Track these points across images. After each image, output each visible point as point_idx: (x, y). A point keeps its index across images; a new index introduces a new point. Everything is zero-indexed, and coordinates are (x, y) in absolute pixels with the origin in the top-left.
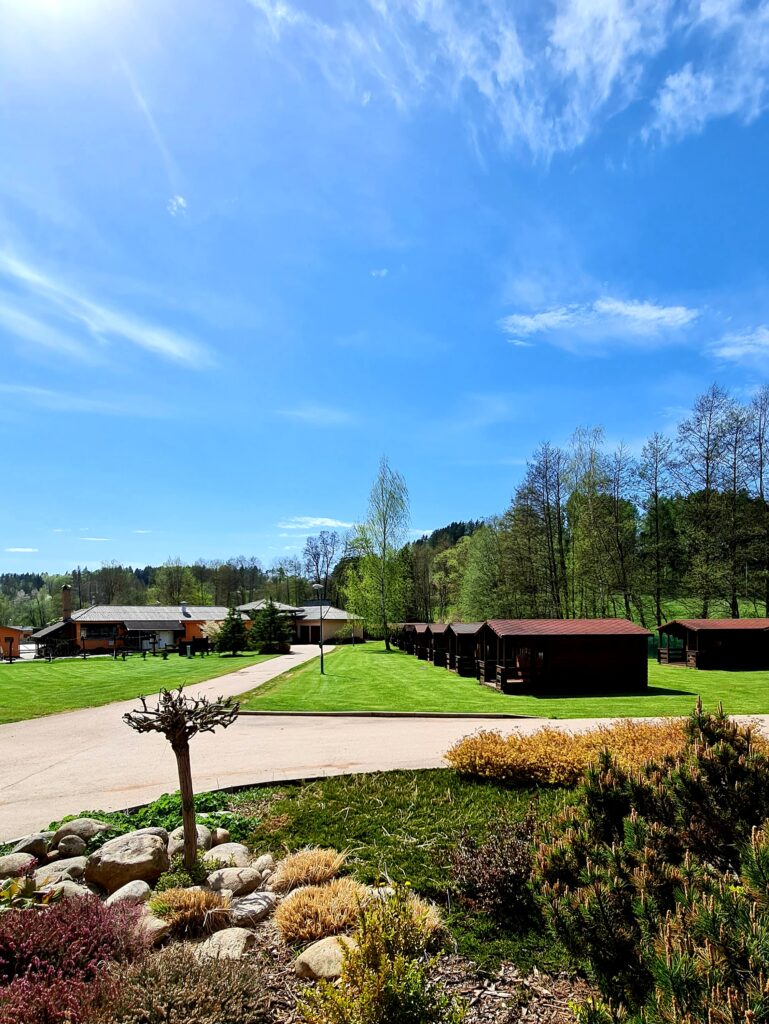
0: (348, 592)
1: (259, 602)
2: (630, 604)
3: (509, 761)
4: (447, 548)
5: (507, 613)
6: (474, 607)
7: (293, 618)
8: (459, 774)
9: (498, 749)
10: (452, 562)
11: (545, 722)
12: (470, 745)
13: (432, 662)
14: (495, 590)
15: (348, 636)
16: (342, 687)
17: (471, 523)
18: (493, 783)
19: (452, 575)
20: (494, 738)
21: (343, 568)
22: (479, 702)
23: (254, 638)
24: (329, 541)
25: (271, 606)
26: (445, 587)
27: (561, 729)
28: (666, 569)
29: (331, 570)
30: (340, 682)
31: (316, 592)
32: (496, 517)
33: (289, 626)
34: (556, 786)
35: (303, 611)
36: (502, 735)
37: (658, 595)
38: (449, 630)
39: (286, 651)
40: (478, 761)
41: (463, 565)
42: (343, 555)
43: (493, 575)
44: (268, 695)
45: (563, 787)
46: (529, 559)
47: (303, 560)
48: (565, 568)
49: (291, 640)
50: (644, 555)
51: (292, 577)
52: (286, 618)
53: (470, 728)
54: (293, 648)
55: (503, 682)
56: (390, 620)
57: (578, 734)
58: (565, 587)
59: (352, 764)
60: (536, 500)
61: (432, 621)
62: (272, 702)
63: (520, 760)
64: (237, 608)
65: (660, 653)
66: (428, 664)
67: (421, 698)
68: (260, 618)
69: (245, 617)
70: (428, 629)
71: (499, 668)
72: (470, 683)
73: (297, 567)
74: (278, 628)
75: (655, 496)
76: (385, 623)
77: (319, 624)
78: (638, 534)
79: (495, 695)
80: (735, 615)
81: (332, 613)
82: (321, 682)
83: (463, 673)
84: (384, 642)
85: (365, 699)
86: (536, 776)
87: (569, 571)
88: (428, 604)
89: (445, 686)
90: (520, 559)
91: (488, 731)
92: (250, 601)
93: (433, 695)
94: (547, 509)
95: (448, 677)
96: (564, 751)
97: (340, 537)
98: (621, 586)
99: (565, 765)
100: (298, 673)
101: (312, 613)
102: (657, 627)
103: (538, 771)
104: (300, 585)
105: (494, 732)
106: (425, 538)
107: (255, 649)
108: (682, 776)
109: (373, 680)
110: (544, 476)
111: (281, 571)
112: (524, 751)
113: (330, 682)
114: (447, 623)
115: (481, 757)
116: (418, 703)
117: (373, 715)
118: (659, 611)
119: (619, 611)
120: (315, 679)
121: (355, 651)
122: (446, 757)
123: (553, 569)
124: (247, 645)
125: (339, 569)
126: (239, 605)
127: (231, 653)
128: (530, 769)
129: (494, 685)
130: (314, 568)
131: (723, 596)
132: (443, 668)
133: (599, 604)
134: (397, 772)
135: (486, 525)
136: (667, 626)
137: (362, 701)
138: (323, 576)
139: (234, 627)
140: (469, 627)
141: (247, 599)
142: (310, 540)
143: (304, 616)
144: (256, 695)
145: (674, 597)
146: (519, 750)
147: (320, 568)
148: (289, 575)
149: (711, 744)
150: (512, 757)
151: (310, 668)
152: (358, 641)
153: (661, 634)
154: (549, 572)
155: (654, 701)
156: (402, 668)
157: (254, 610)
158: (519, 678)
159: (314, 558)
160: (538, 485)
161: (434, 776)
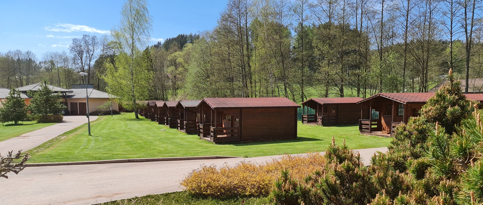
0: (108, 79)
1: (35, 85)
2: (287, 89)
3: (222, 184)
4: (176, 51)
5: (216, 94)
6: (194, 91)
7: (64, 97)
8: (190, 194)
9: (214, 177)
10: (180, 60)
11: (242, 159)
12: (196, 175)
13: (168, 126)
14: (208, 79)
15: (108, 110)
16: (106, 144)
17: (191, 36)
18: (212, 197)
19: (180, 69)
20: (212, 171)
21: (102, 63)
22: (200, 149)
23: (32, 111)
24: (90, 42)
25: (46, 87)
26: (175, 77)
27: (252, 163)
28: (306, 69)
29: (93, 63)
30: (103, 141)
31: (83, 78)
32: (208, 32)
33: (61, 103)
34: (251, 196)
35: (72, 92)
36: (217, 168)
37: (302, 84)
38: (179, 105)
39: (60, 121)
40: (202, 185)
41: (187, 63)
42: (102, 53)
43: (207, 70)
44: (47, 152)
45: (254, 196)
46: (229, 60)
47: (70, 55)
48: (250, 67)
49: (63, 112)
50: (295, 60)
51: (61, 67)
52: (58, 97)
53: (197, 165)
54: (65, 118)
55: (215, 137)
56: (138, 98)
57: (262, 165)
58: (251, 78)
59: (116, 194)
60: (233, 22)
61: (167, 100)
62: (51, 156)
63: (228, 183)
64: (17, 90)
65: (303, 118)
66: (165, 128)
67: (162, 149)
68: (37, 96)
69: (23, 96)
70: (165, 104)
71: (212, 129)
72: (194, 138)
73: (66, 60)
74: (53, 104)
75: (301, 24)
76: (134, 101)
77: (86, 101)
78: (291, 47)
79: (210, 145)
80: (342, 96)
81: (95, 94)
82: (89, 141)
83: (189, 132)
84: (134, 113)
85: (124, 151)
86: (238, 191)
87: (252, 68)
88: (164, 88)
89: (178, 141)
90: (223, 60)
91: (208, 166)
92: (27, 84)
93: (170, 147)
94: (240, 29)
95: (180, 135)
96: (254, 175)
97: (98, 40)
98: (283, 78)
99: (255, 183)
100: (71, 136)
101: (79, 93)
102: (301, 103)
103: (239, 188)
104: (69, 73)
105: (212, 166)
106: (159, 43)
107: (33, 119)
108: (326, 181)
109: (128, 139)
110: (238, 7)
111: (52, 63)
112: (231, 177)
113: (96, 141)
114: (177, 100)
115: (204, 182)
116: (160, 152)
117: (129, 161)
118: (303, 93)
119: (281, 93)
120: (84, 139)
121: (113, 120)
122: (182, 184)
123: (243, 67)
124: (27, 117)
125: (100, 63)
126: (18, 87)
127: (14, 123)
128: (234, 187)
129: (209, 139)
130: (79, 61)
131: (336, 85)
132: (176, 129)
133: (270, 89)
134: (148, 196)
135: (201, 37)
136: (307, 102)
137: (121, 152)
138: (86, 68)
139: (14, 103)
140: (193, 103)
141: (24, 83)
142: (75, 40)
143: (73, 96)
144: (37, 152)
145: (311, 85)
146: (228, 176)
147: (84, 61)
148: (59, 65)
149: (341, 163)
150: (223, 181)
151: (80, 132)
152: (115, 113)
153: (304, 107)
154: (241, 69)
155: (300, 145)
156: (148, 130)
157: (31, 91)
158: (224, 134)
159: (79, 54)
160: (234, 13)
161: (174, 197)
